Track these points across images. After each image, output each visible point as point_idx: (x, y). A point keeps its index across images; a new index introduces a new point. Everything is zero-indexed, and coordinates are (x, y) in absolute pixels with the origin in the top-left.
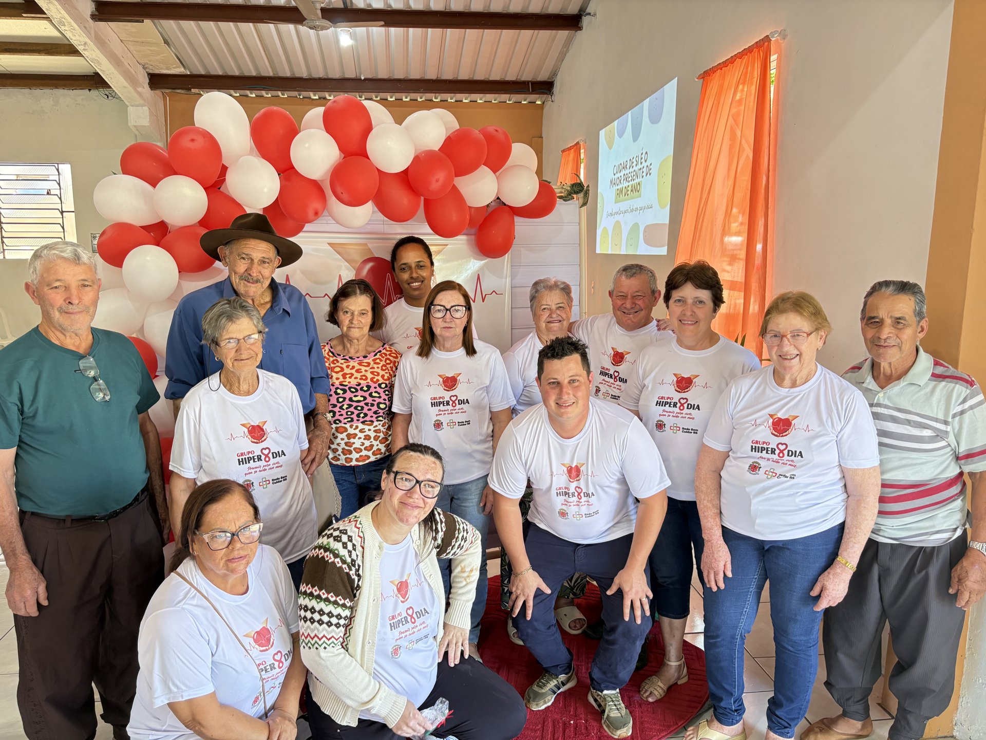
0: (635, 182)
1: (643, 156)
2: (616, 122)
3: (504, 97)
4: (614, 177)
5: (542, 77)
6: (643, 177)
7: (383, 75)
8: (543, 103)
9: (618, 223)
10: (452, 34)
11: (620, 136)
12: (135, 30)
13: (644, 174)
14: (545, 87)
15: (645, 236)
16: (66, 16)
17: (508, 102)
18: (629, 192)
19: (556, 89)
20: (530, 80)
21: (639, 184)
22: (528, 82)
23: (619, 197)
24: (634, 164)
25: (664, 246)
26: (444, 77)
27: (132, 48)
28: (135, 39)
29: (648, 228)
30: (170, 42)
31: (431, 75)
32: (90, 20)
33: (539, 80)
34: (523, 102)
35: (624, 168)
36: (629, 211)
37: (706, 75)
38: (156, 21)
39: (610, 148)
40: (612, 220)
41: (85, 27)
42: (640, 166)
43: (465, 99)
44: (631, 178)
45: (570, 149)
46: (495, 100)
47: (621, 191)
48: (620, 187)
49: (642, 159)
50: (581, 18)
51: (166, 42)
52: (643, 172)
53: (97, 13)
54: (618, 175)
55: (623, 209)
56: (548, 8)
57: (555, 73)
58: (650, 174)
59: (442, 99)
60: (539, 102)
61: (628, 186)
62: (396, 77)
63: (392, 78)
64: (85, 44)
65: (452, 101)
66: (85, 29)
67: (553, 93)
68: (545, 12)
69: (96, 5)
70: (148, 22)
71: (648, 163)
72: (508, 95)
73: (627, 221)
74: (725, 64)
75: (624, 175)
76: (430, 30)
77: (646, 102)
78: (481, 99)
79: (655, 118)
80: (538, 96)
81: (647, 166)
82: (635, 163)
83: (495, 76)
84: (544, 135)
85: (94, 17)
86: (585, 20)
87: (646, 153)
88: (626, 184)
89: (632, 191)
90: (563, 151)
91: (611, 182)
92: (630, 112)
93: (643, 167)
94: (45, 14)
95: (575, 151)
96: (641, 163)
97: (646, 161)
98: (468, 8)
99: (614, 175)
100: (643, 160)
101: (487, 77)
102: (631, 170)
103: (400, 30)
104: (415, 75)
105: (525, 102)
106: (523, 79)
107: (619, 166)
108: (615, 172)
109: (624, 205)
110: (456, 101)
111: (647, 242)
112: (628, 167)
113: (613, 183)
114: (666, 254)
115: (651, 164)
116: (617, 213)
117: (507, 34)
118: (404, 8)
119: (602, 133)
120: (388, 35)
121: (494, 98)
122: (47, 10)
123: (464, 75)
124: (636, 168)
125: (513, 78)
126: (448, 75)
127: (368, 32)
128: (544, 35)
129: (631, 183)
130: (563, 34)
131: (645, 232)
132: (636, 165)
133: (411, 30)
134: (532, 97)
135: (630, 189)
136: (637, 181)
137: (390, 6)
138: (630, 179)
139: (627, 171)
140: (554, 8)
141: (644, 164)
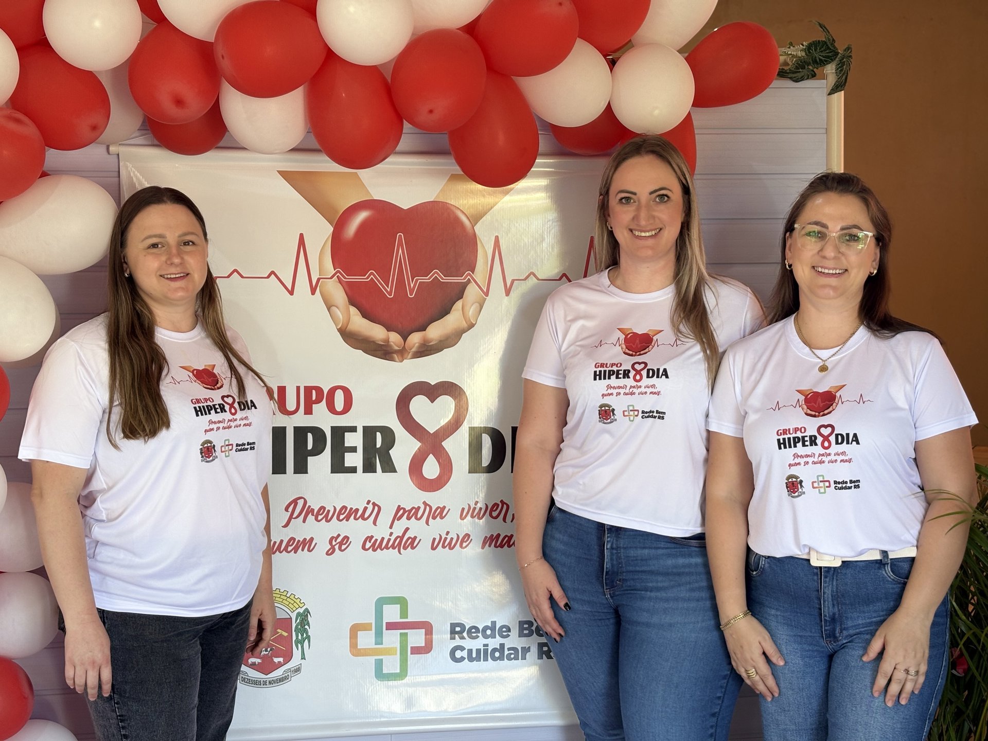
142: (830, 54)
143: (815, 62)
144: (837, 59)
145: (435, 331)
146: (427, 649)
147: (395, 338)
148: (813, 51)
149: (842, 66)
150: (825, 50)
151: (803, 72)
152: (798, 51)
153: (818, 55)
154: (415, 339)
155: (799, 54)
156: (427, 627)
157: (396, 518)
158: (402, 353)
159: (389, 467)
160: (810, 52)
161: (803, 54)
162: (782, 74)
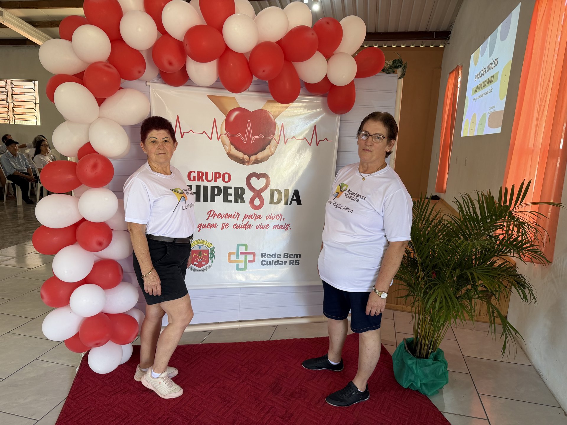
2: (480, 47)
3: (419, 42)
5: (443, 28)
8: (444, 46)
9: (474, 116)
11: (482, 56)
14: (445, 35)
15: (489, 121)
17: (421, 46)
19: (452, 36)
20: (435, 31)
22: (433, 32)
25: (500, 127)
26: (379, 31)
29: (491, 115)
33: (440, 30)
34: (431, 46)
39: (475, 65)
43: (394, 45)
45: (454, 70)
46: (413, 45)
57: (451, 25)
59: (379, 46)
60: (441, 46)
65: (386, 47)
67: (449, 38)
72: (420, 41)
73: (479, 113)
77: (500, 27)
78: (403, 45)
79: (504, 37)
80: (440, 41)
83: (411, 29)
84: (442, 67)
90: (450, 73)
92: (489, 37)
95: (456, 72)
106: (430, 30)
110: (388, 47)
111: (491, 126)
114: (500, 132)
119: (472, 57)
120: (343, 3)
123: (391, 29)
125: (424, 30)
126: (381, 29)
127: (331, 2)
131: (489, 118)
134: (437, 42)
142: (400, 65)
143: (395, 67)
144: (402, 67)
145: (260, 155)
146: (253, 261)
147: (246, 157)
148: (395, 63)
149: (404, 69)
150: (399, 63)
151: (391, 70)
152: (389, 63)
153: (396, 65)
154: (253, 158)
155: (390, 64)
156: (254, 254)
157: (245, 218)
158: (249, 162)
159: (243, 201)
160: (394, 63)
161: (391, 64)
162: (384, 70)
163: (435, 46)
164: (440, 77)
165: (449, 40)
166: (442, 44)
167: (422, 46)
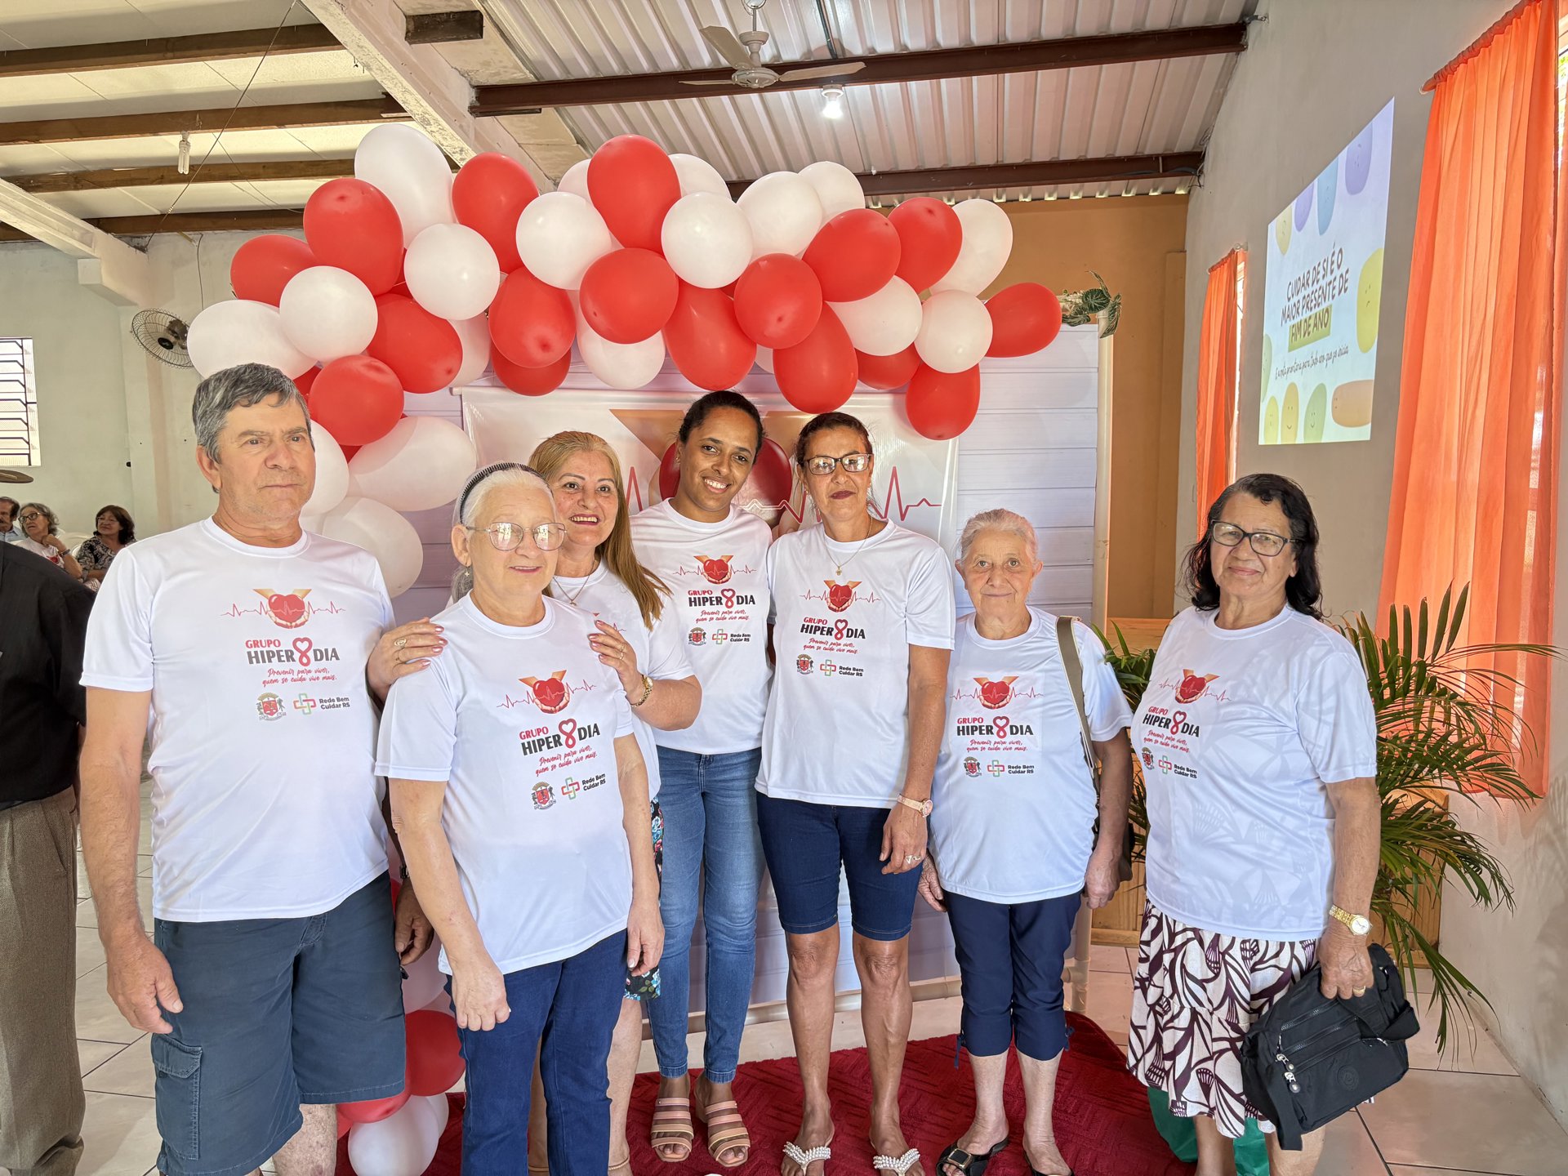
0: (1321, 308)
1: (1335, 258)
2: (1293, 205)
3: (1117, 186)
4: (1287, 304)
5: (1183, 144)
6: (1333, 297)
7: (906, 164)
8: (1189, 192)
9: (1292, 388)
10: (1012, 81)
11: (1300, 229)
12: (535, 127)
13: (1336, 291)
14: (1189, 163)
15: (1334, 408)
16: (430, 109)
17: (1124, 195)
18: (1311, 329)
19: (1208, 164)
20: (1160, 151)
21: (1327, 311)
22: (1157, 157)
23: (1296, 339)
24: (1320, 276)
25: (1366, 423)
26: (1008, 161)
27: (535, 155)
28: (538, 141)
29: (1340, 391)
30: (586, 142)
31: (986, 158)
32: (468, 115)
33: (1175, 151)
34: (1151, 194)
35: (1303, 285)
36: (1311, 363)
37: (1440, 80)
38: (561, 108)
39: (1283, 252)
40: (1284, 383)
41: (461, 126)
42: (1329, 278)
43: (1050, 196)
44: (1314, 302)
45: (1222, 263)
46: (1101, 194)
47: (1299, 329)
48: (1297, 320)
49: (1332, 263)
50: (1245, 29)
51: (579, 142)
52: (1334, 288)
53: (478, 104)
54: (1295, 300)
55: (1300, 361)
56: (1181, 16)
57: (1205, 135)
58: (1346, 290)
59: (1010, 198)
60: (1180, 192)
61: (1310, 318)
62: (928, 166)
63: (922, 169)
64: (461, 150)
65: (1027, 200)
66: (462, 131)
67: (1201, 172)
68: (1176, 25)
69: (476, 93)
70: (549, 112)
71: (1343, 270)
72: (1123, 183)
73: (1306, 383)
74: (1473, 51)
75: (1304, 298)
76: (975, 78)
77: (1343, 156)
78: (1076, 194)
79: (1356, 185)
80: (1176, 179)
81: (1342, 276)
82: (1322, 273)
83: (1096, 152)
84: (1188, 248)
85: (473, 110)
86: (1253, 30)
87: (1341, 251)
88: (1306, 314)
89: (1315, 325)
90: (1212, 269)
91: (1284, 314)
92: (1316, 181)
93: (1335, 279)
94: (403, 110)
95: (1229, 266)
96: (1332, 271)
97: (1339, 267)
98: (1036, 36)
99: (1289, 299)
100: (1335, 266)
101: (1083, 154)
102: (1316, 286)
103: (926, 84)
104: (958, 160)
105: (1156, 194)
106: (1147, 152)
107: (1296, 283)
108: (1290, 295)
109: (1303, 354)
110: (1033, 200)
111: (1340, 420)
112: (1310, 282)
113: (1286, 316)
114: (1367, 437)
115: (1347, 272)
116: (1291, 370)
117: (1111, 73)
118: (929, 49)
119: (1273, 228)
120: (906, 96)
121: (1100, 190)
122: (404, 103)
123: (1041, 155)
124: (1323, 283)
125: (1130, 152)
126: (1013, 157)
127: (873, 93)
128: (1179, 66)
129: (1314, 311)
130: (1214, 62)
131: (1335, 399)
132: (1324, 276)
133: (943, 81)
134: (1168, 182)
135: (1312, 322)
136: (1324, 306)
137: (906, 47)
138: (1313, 305)
139: (1309, 290)
140: (1193, 16)
141: (1337, 273)
142: (1104, 302)
143: (1090, 309)
144: (1109, 306)
148: (1089, 298)
149: (1113, 312)
150: (1100, 298)
151: (1081, 317)
152: (1076, 299)
153: (1093, 302)
155: (1078, 301)
160: (1087, 300)
161: (1081, 301)
163: (1163, 193)
164: (1183, 277)
165: (1202, 176)
166: (1180, 185)
167: (1126, 193)
